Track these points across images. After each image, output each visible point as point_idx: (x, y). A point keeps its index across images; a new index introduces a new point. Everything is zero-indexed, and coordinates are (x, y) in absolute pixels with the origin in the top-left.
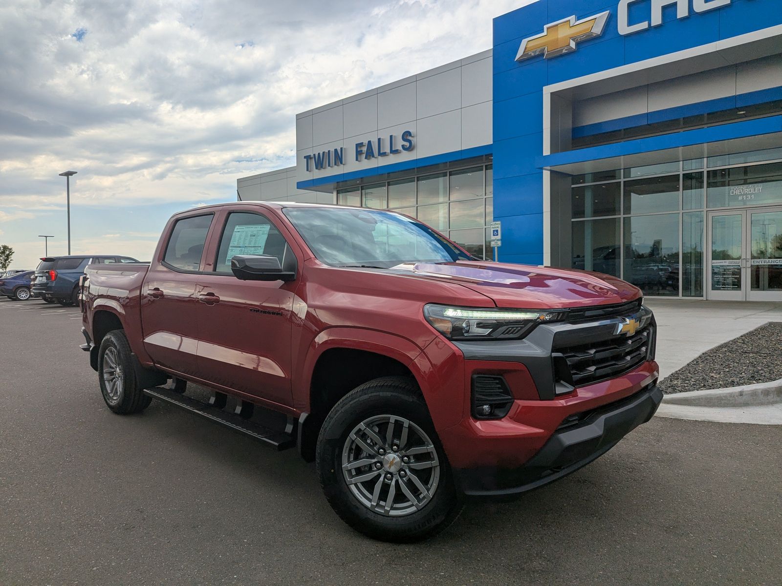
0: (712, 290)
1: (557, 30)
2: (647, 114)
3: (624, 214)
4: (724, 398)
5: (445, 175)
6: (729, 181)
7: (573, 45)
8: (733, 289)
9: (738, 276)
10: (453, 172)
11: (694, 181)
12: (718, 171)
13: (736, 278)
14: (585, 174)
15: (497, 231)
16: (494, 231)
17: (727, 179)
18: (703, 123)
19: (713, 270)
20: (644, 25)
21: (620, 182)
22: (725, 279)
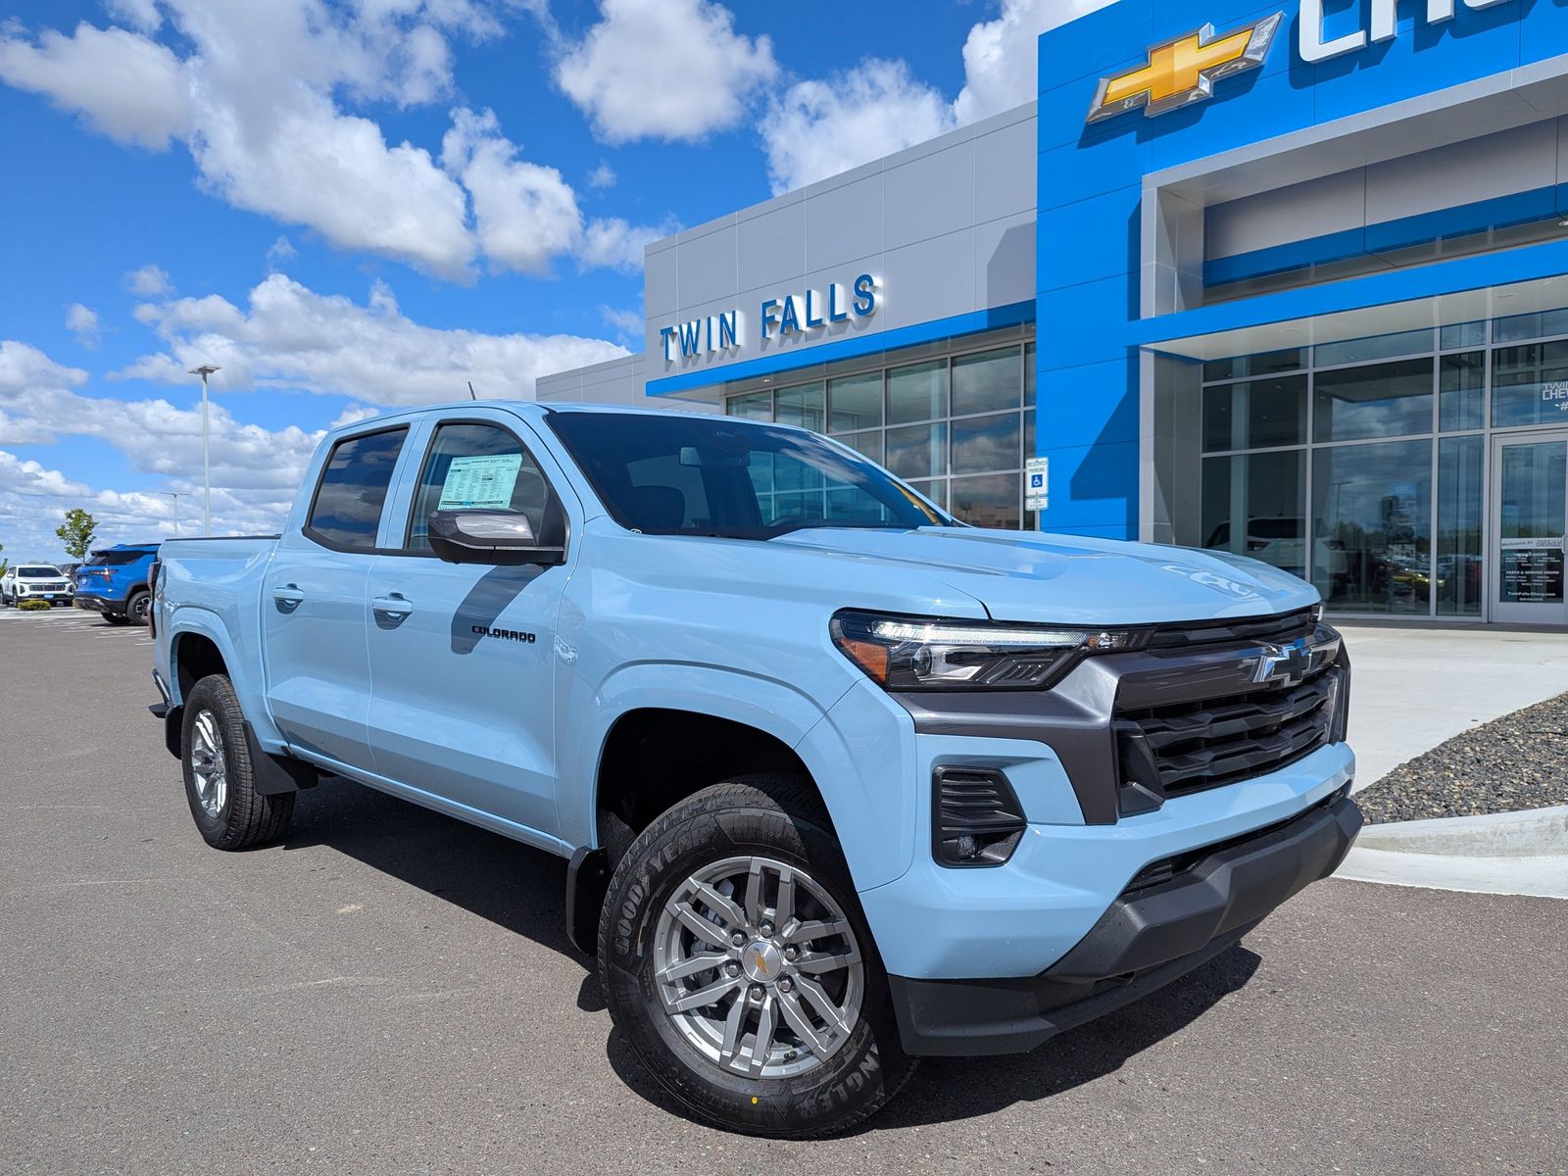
0: (1501, 601)
1: (1172, 55)
2: (1364, 229)
3: (1313, 442)
4: (1478, 837)
5: (942, 364)
6: (1542, 371)
7: (1206, 87)
8: (1547, 599)
9: (1558, 573)
10: (958, 359)
11: (1465, 372)
12: (1520, 349)
13: (1551, 577)
14: (1231, 359)
15: (1040, 477)
16: (1034, 477)
17: (1537, 367)
18: (1486, 247)
19: (1503, 559)
20: (1356, 40)
21: (1307, 374)
22: (1529, 578)
